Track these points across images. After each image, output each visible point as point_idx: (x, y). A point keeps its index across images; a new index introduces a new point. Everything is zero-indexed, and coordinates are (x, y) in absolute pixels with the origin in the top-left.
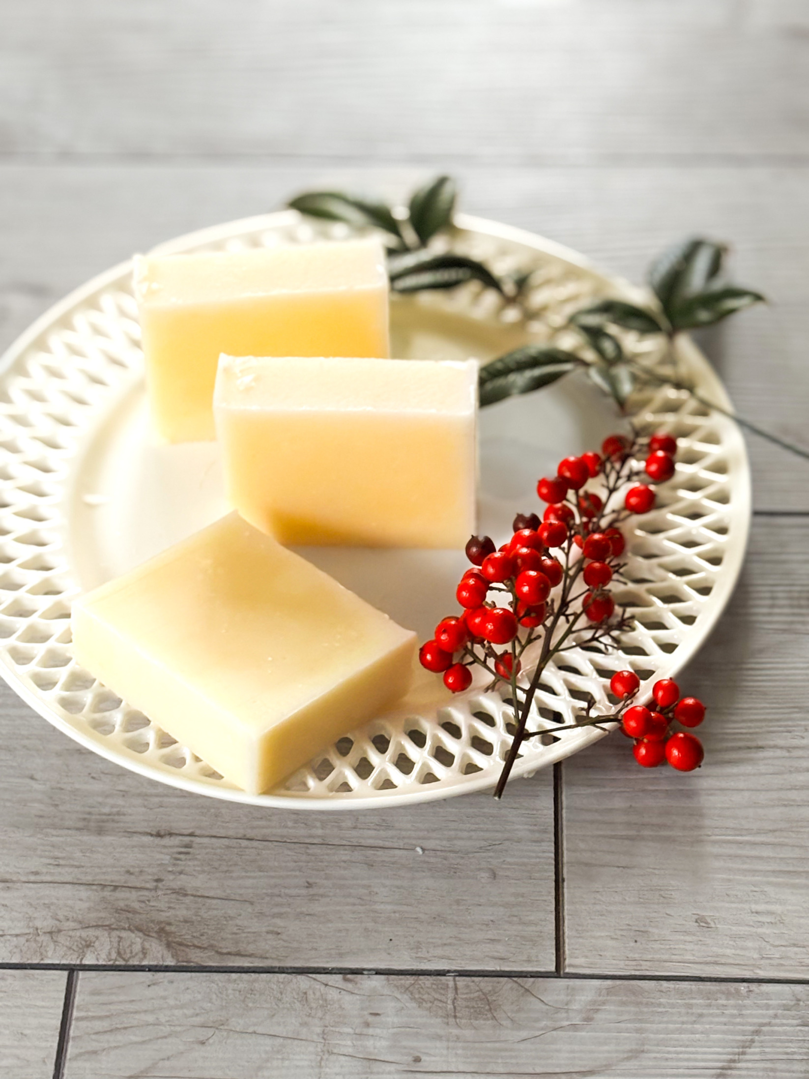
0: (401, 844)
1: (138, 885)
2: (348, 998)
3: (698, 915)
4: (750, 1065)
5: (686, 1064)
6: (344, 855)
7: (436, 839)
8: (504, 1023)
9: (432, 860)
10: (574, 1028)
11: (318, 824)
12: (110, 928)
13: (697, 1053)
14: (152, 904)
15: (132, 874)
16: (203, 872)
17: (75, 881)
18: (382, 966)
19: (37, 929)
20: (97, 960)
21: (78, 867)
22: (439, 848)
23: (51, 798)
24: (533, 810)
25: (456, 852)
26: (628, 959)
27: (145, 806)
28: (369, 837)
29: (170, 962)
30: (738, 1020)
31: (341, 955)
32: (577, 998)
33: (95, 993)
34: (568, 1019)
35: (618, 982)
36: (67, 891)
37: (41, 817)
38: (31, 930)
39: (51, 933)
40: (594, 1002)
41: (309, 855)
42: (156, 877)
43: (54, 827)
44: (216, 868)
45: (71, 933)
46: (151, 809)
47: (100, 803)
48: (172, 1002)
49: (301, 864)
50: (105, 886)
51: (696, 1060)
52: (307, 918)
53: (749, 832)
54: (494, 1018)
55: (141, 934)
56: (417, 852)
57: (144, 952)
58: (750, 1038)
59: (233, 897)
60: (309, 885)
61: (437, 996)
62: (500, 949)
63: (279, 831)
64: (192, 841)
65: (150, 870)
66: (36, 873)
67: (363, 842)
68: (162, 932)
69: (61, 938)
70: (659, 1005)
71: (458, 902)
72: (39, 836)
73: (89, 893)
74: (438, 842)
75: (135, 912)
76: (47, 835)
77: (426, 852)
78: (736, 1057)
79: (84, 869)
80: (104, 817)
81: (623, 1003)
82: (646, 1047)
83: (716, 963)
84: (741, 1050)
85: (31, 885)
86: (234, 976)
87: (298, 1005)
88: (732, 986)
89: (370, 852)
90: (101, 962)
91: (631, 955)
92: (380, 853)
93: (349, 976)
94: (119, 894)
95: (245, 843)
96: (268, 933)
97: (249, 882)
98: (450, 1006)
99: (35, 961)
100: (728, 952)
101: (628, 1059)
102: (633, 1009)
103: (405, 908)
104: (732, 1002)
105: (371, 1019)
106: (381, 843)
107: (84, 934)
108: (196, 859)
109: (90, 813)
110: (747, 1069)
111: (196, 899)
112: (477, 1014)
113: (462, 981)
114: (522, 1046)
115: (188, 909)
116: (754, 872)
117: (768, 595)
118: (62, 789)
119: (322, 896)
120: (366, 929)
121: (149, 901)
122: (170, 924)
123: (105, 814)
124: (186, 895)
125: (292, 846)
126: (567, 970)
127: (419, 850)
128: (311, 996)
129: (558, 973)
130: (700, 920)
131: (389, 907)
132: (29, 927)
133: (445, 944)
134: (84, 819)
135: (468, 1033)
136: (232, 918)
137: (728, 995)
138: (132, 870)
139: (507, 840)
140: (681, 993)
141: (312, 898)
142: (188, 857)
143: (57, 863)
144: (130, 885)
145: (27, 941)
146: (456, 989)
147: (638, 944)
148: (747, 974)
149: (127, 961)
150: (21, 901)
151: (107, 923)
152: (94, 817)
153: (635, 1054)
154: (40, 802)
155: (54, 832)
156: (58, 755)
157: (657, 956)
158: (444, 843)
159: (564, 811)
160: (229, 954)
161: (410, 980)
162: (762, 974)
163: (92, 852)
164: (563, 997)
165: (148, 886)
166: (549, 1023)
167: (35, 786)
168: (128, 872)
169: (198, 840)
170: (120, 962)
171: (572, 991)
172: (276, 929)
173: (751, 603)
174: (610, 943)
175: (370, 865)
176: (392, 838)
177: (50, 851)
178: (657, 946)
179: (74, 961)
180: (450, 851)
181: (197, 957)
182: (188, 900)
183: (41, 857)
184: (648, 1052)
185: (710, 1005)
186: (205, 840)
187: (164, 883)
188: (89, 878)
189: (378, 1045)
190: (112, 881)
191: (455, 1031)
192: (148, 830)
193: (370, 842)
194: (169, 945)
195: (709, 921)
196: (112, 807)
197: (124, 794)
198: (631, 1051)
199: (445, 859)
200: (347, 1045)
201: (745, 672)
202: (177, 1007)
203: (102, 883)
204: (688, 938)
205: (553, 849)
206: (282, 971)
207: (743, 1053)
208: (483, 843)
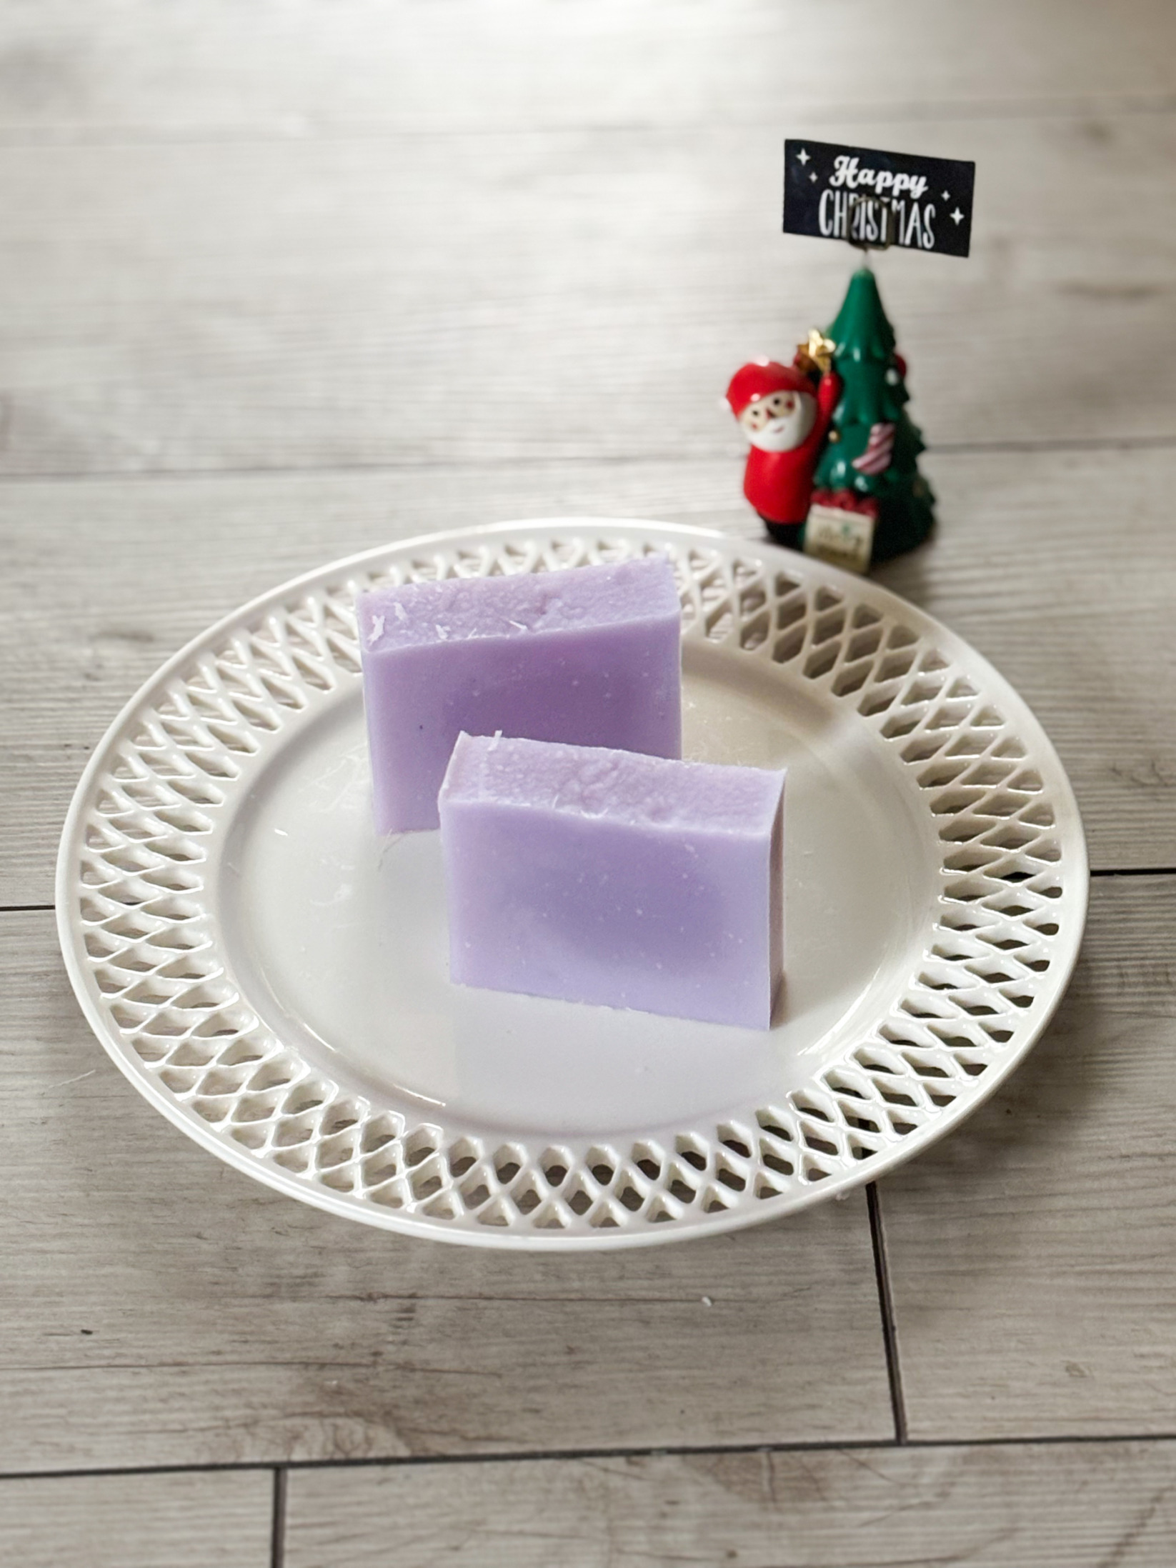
0: (682, 1295)
1: (352, 1361)
2: (635, 1485)
3: (1068, 1362)
4: (1152, 1539)
5: (1073, 1542)
6: (613, 1312)
7: (727, 1286)
8: (838, 1504)
9: (725, 1312)
10: (927, 1506)
11: (574, 1276)
12: (321, 1415)
13: (1084, 1528)
14: (372, 1383)
15: (342, 1348)
16: (432, 1340)
17: (271, 1360)
18: (676, 1443)
19: (227, 1420)
20: (310, 1453)
21: (269, 1343)
22: (732, 1297)
23: (227, 1260)
24: (846, 1245)
25: (754, 1301)
26: (985, 1419)
27: (349, 1265)
28: (639, 1288)
29: (403, 1452)
30: (1132, 1486)
31: (621, 1433)
32: (927, 1469)
33: (311, 1495)
34: (917, 1495)
35: (976, 1448)
36: (262, 1372)
37: (216, 1283)
38: (220, 1423)
39: (245, 1425)
40: (948, 1474)
41: (566, 1313)
42: (373, 1350)
43: (235, 1295)
44: (450, 1336)
45: (272, 1423)
46: (357, 1268)
47: (291, 1264)
48: (411, 1501)
49: (557, 1325)
50: (306, 1365)
51: (1083, 1537)
52: (573, 1391)
53: (1123, 1258)
54: (824, 1499)
55: (360, 1420)
56: (703, 1303)
57: (369, 1442)
58: (1148, 1506)
59: (474, 1369)
60: (571, 1351)
61: (750, 1477)
62: (823, 1417)
63: (524, 1287)
64: (414, 1305)
65: (365, 1343)
66: (218, 1353)
67: (633, 1294)
68: (389, 1416)
69: (260, 1431)
70: (1030, 1473)
71: (763, 1362)
72: (217, 1307)
73: (289, 1373)
74: (730, 1290)
75: (351, 1394)
76: (226, 1305)
77: (716, 1303)
78: (1134, 1531)
79: (278, 1345)
80: (298, 1281)
81: (984, 1473)
82: (1022, 1524)
83: (1098, 1419)
84: (1139, 1522)
85: (212, 1368)
86: (487, 1465)
87: (571, 1496)
88: (1119, 1447)
89: (643, 1307)
90: (316, 1457)
91: (990, 1414)
92: (658, 1306)
93: (635, 1459)
94: (327, 1373)
95: (482, 1303)
96: (525, 1410)
97: (494, 1349)
98: (766, 1488)
99: (230, 1459)
100: (1111, 1404)
101: (1000, 1539)
102: (999, 1479)
103: (696, 1372)
104: (1122, 1464)
105: (667, 1509)
106: (657, 1295)
107: (289, 1423)
108: (422, 1325)
109: (279, 1277)
110: (1150, 1544)
111: (428, 1374)
112: (801, 1495)
113: (778, 1457)
114: (864, 1531)
115: (418, 1387)
116: (1134, 1307)
117: (1115, 971)
118: (239, 1249)
119: (588, 1363)
120: (650, 1401)
121: (367, 1379)
122: (396, 1407)
123: (297, 1277)
124: (413, 1370)
125: (544, 1304)
126: (911, 1437)
127: (706, 1301)
128: (588, 1484)
129: (900, 1440)
130: (1071, 1368)
131: (675, 1373)
132: (216, 1419)
133: (752, 1414)
134: (272, 1284)
135: (792, 1519)
136: (475, 1396)
137: (1116, 1456)
138: (340, 1343)
139: (817, 1282)
140: (1059, 1458)
141: (577, 1366)
142: (413, 1323)
143: (243, 1339)
144: (339, 1360)
145: (217, 1435)
146: (772, 1467)
147: (997, 1401)
148: (1138, 1430)
149: (347, 1453)
150: (202, 1388)
151: (317, 1409)
152: (285, 1281)
153: (1007, 1534)
154: (212, 1265)
155: (236, 1302)
156: (230, 1207)
157: (1022, 1414)
158: (738, 1291)
159: (885, 1245)
160: (478, 1439)
161: (712, 1459)
162: (1155, 1429)
163: (286, 1322)
164: (909, 1470)
165: (364, 1361)
166: (894, 1502)
167: (205, 1246)
168: (336, 1346)
169: (422, 1302)
170: (339, 1456)
171: (919, 1462)
172: (534, 1406)
173: (1094, 981)
174: (960, 1401)
175: (646, 1323)
176: (671, 1287)
177: (233, 1325)
178: (1019, 1402)
179: (278, 1456)
180: (746, 1301)
181: (438, 1445)
182: (418, 1376)
183: (222, 1332)
184: (1024, 1529)
185: (1094, 1471)
186: (430, 1302)
187: (384, 1357)
188: (287, 1356)
189: (681, 1538)
190: (318, 1358)
191: (775, 1518)
192: (357, 1293)
193: (643, 1294)
194: (399, 1433)
195: (1082, 1367)
196: (307, 1267)
197: (321, 1251)
198: (1002, 1530)
199: (741, 1310)
200: (640, 1541)
201: (1097, 1067)
202: (416, 1507)
203: (305, 1360)
204: (1058, 1390)
205: (876, 1291)
206: (547, 1455)
207: (1143, 1525)
208: (788, 1289)
